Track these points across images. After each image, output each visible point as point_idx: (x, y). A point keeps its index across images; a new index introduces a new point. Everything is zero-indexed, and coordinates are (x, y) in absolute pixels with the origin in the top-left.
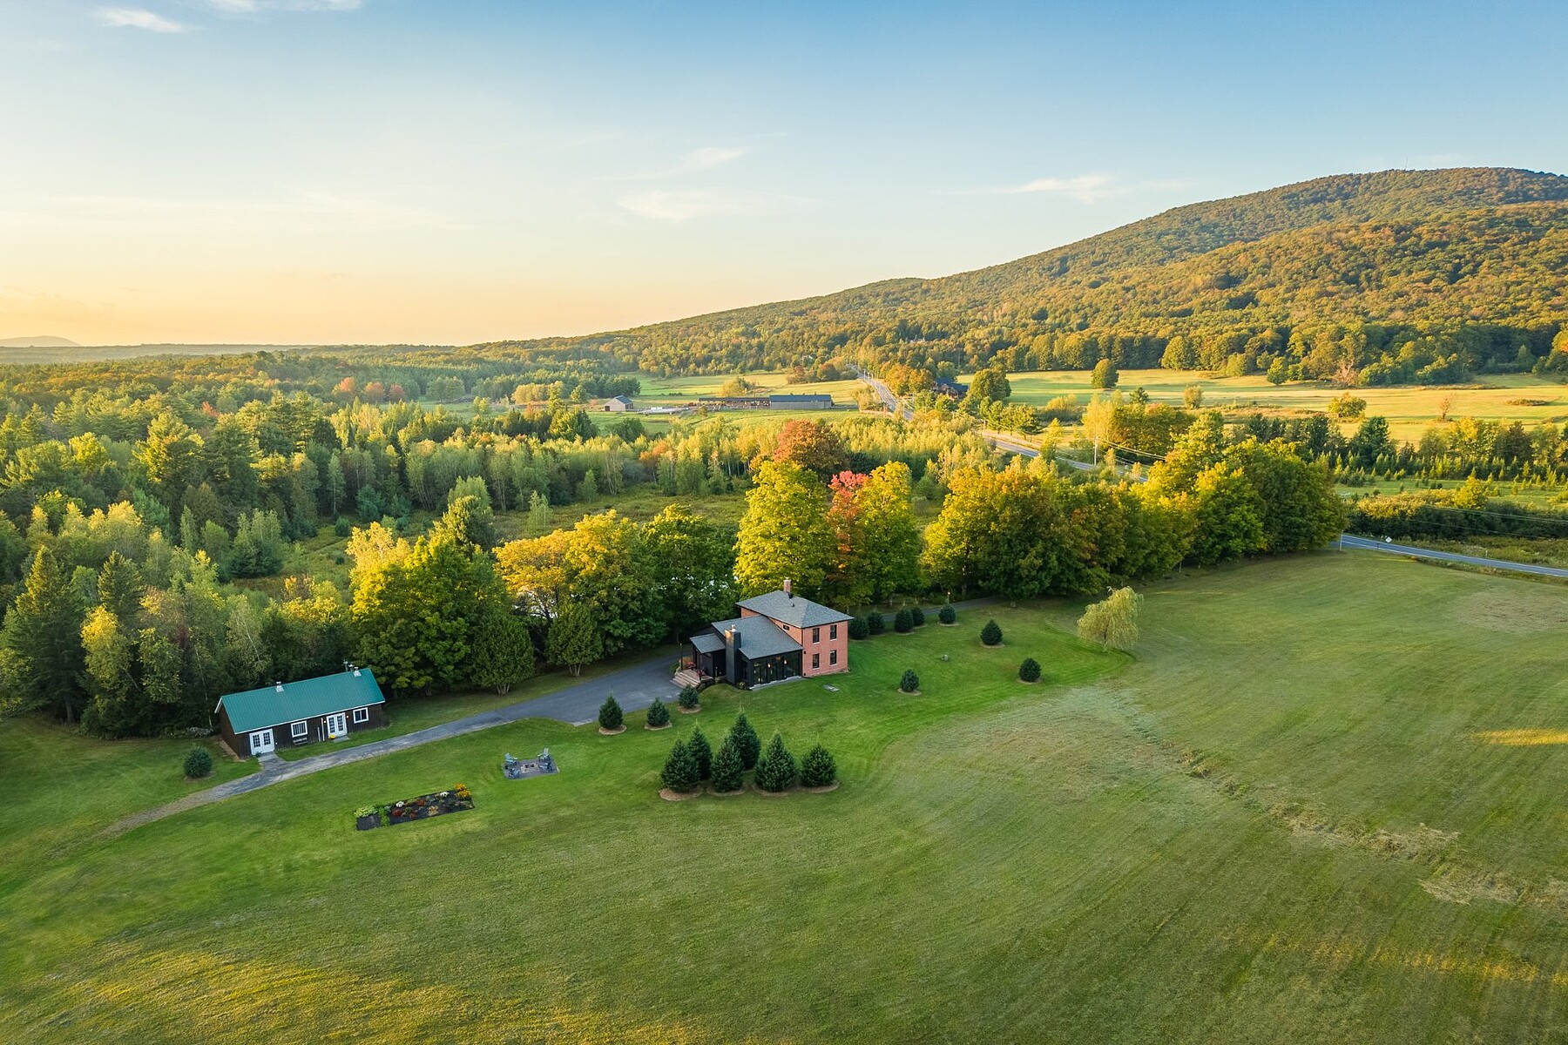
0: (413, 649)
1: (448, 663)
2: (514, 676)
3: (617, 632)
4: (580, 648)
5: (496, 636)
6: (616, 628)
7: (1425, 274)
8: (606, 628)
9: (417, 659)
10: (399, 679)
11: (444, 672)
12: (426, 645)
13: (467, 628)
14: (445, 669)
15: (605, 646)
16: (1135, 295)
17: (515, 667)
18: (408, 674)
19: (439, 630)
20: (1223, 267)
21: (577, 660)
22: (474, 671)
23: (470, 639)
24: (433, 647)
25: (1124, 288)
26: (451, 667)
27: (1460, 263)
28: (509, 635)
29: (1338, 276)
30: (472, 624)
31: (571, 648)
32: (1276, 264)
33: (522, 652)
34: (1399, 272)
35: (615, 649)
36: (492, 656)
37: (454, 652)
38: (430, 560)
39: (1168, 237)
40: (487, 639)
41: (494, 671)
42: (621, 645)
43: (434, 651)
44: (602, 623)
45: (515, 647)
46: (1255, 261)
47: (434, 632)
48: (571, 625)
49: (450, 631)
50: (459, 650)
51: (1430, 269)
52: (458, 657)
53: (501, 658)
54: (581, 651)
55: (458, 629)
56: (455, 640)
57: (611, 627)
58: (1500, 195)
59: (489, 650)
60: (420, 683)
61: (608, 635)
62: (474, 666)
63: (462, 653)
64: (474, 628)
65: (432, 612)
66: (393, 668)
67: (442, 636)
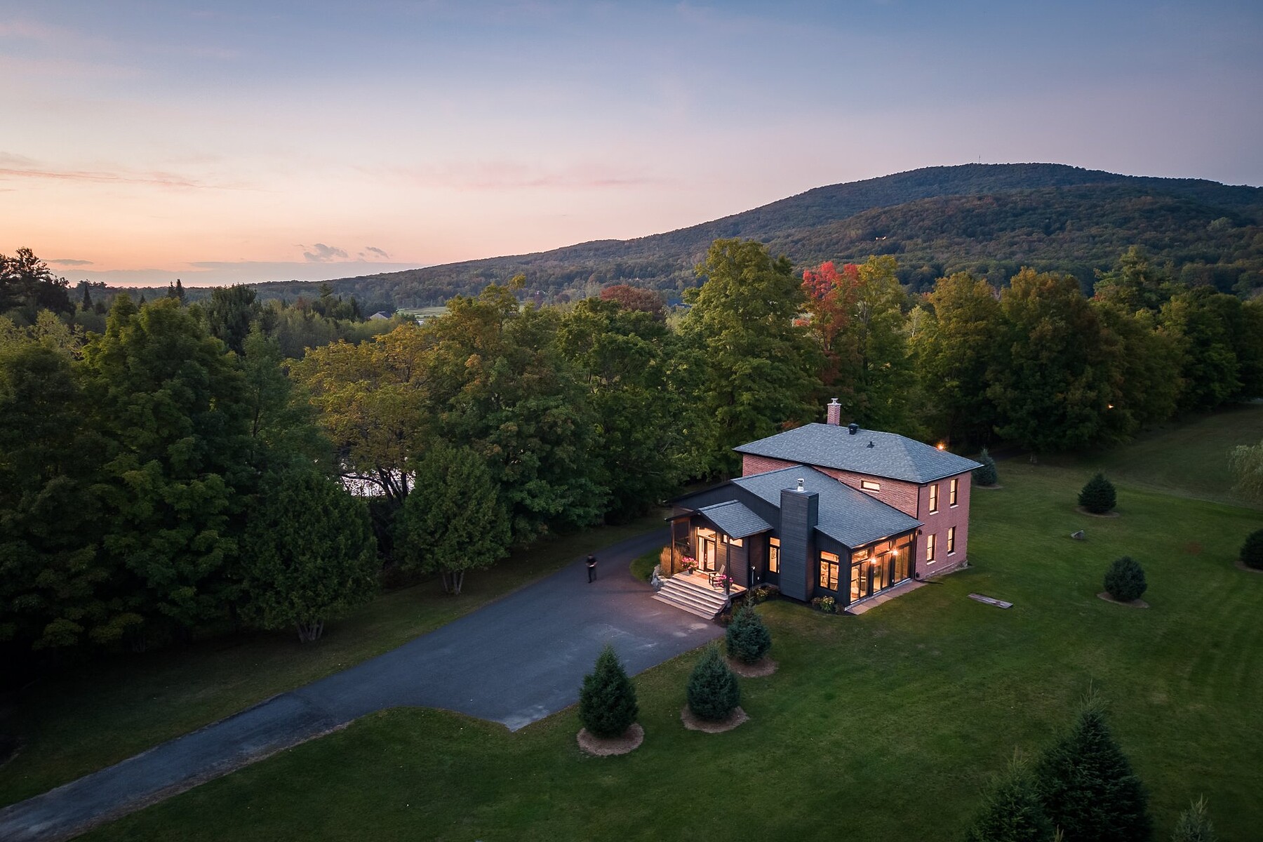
0: (90, 551)
1: (183, 580)
2: (340, 604)
3: (538, 504)
4: (470, 536)
5: (297, 516)
6: (534, 496)
7: (1026, 230)
8: (517, 496)
9: (102, 574)
10: (50, 628)
11: (173, 603)
12: (124, 541)
13: (230, 497)
14: (173, 595)
15: (514, 531)
16: (803, 245)
17: (341, 584)
18: (77, 613)
19: (160, 505)
20: (870, 224)
21: (466, 562)
22: (245, 597)
23: (236, 523)
24: (145, 546)
25: (792, 241)
26: (189, 591)
27: (1049, 222)
28: (326, 511)
29: (960, 231)
30: (242, 489)
31: (452, 538)
32: (910, 222)
33: (355, 551)
34: (1006, 229)
35: (533, 537)
36: (287, 561)
37: (198, 554)
38: (139, 340)
39: (814, 208)
40: (275, 524)
41: (294, 596)
42: (544, 529)
43: (146, 554)
44: (507, 485)
45: (341, 538)
46: (894, 220)
47: (145, 508)
48: (453, 491)
49: (185, 504)
50: (210, 549)
51: (1028, 227)
52: (204, 564)
53: (310, 565)
54: (471, 542)
55: (208, 501)
56: (200, 527)
57: (525, 495)
58: (1052, 182)
59: (280, 547)
60: (111, 631)
61: (519, 509)
62: (245, 584)
63: (218, 554)
64: (248, 499)
65: (142, 462)
66: (33, 600)
67: (167, 515)
